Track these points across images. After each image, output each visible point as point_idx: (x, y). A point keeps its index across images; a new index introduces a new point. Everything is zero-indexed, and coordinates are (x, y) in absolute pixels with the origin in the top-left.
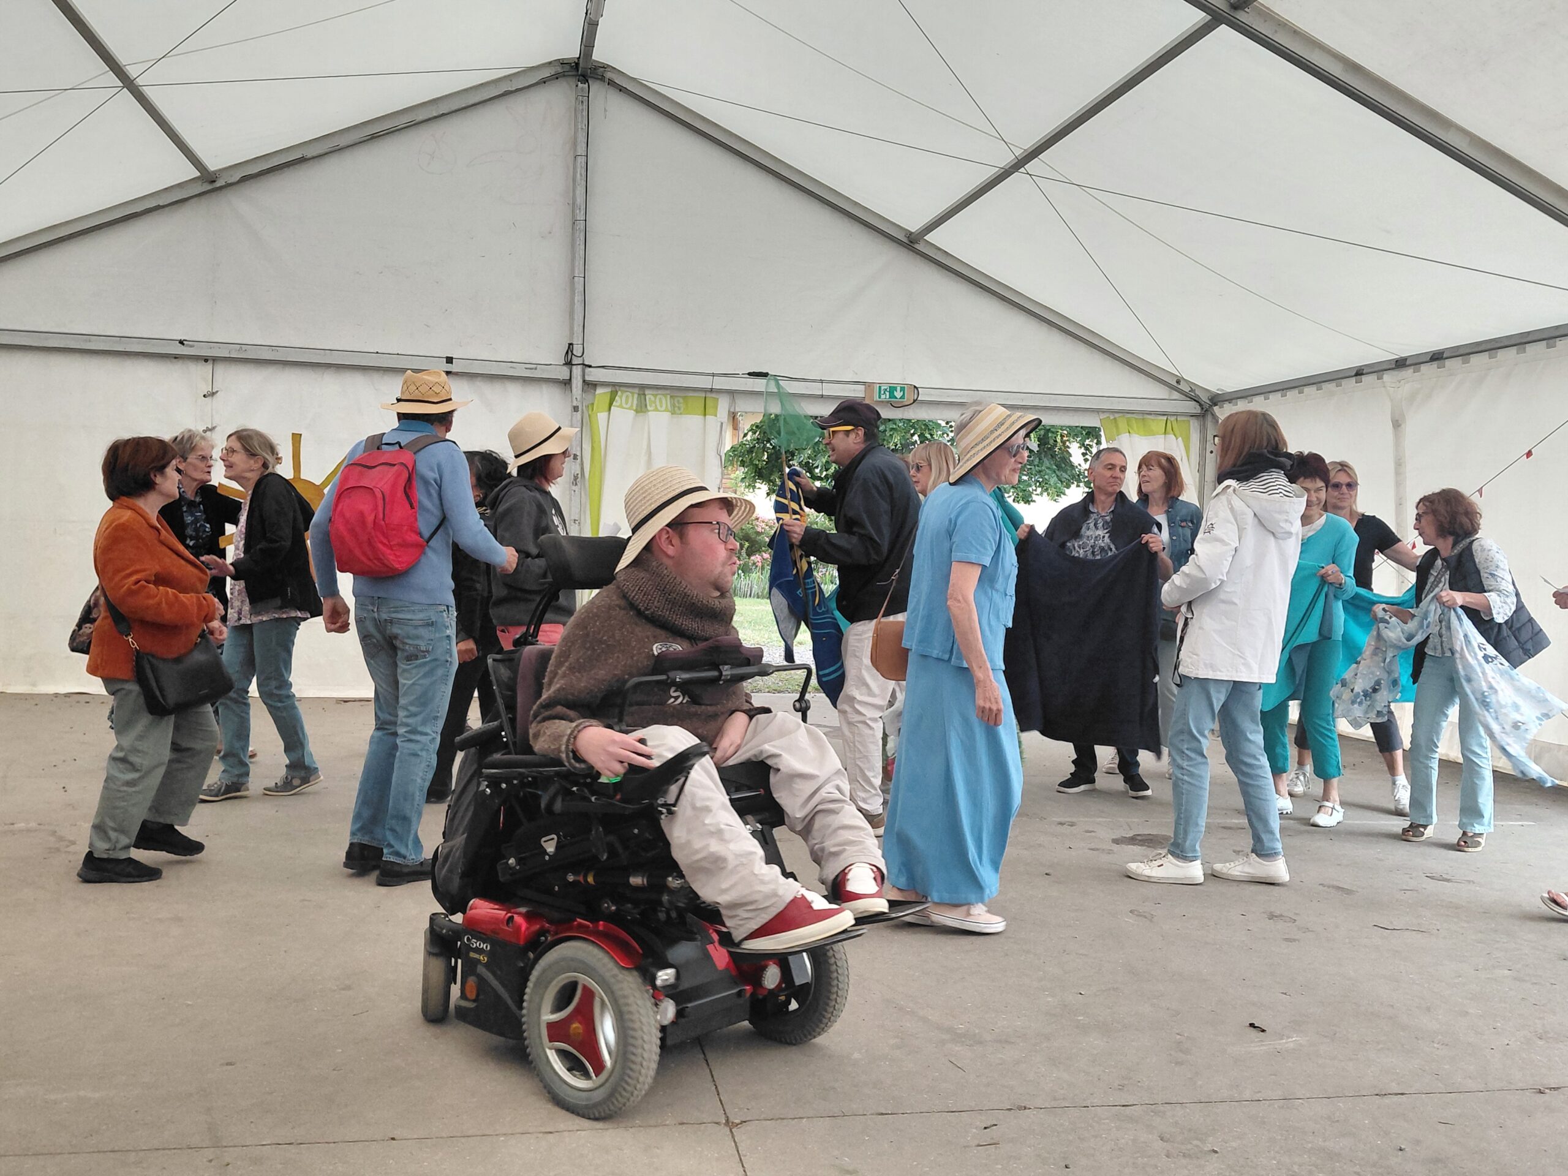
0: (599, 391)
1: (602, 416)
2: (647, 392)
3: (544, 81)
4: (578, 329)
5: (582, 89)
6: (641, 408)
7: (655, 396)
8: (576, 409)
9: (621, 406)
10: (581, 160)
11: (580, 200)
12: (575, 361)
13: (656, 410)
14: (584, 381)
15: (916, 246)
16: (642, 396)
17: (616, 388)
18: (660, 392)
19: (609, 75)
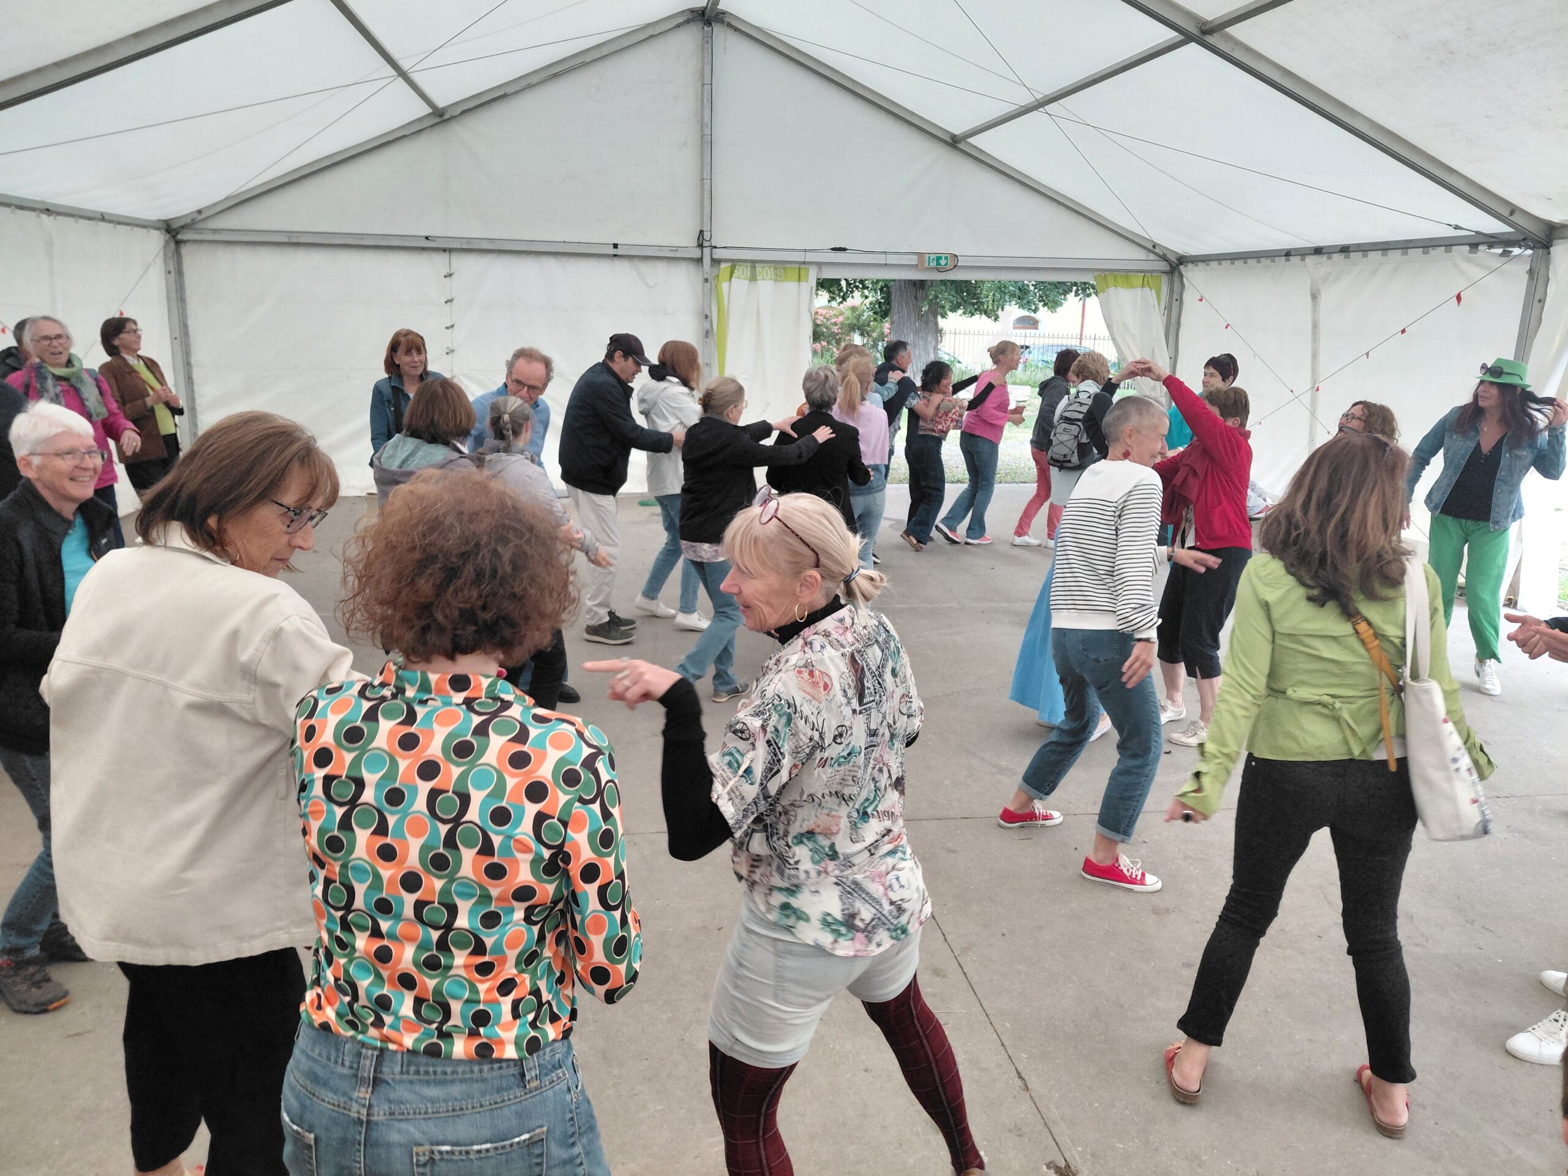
0: (723, 266)
1: (725, 286)
2: (757, 265)
3: (678, 26)
4: (706, 219)
5: (707, 31)
6: (753, 278)
7: (763, 268)
8: (706, 280)
9: (738, 277)
10: (707, 88)
11: (707, 119)
12: (706, 244)
13: (763, 279)
14: (712, 259)
15: (958, 145)
16: (753, 268)
17: (734, 263)
18: (768, 265)
19: (727, 20)
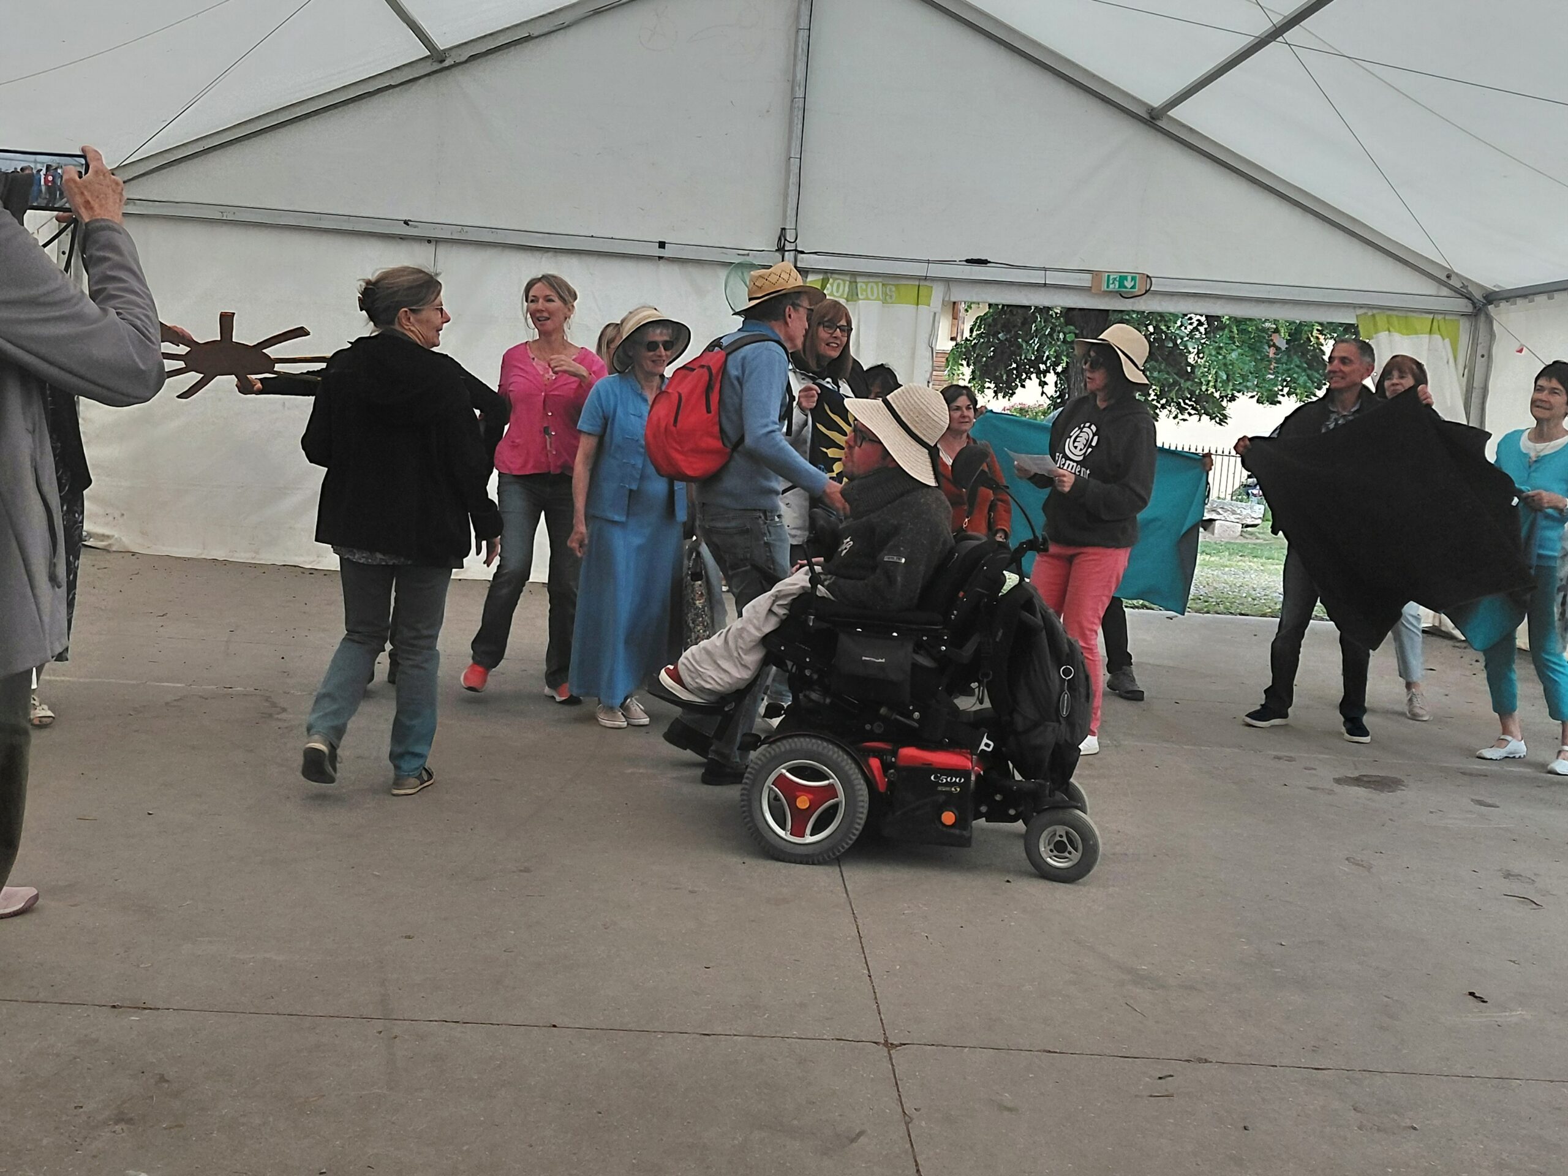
2: (859, 279)
4: (791, 213)
6: (852, 297)
7: (867, 283)
10: (803, 34)
11: (800, 76)
12: (788, 247)
13: (867, 299)
15: (1159, 123)
16: (853, 283)
17: (827, 274)
18: (871, 280)
